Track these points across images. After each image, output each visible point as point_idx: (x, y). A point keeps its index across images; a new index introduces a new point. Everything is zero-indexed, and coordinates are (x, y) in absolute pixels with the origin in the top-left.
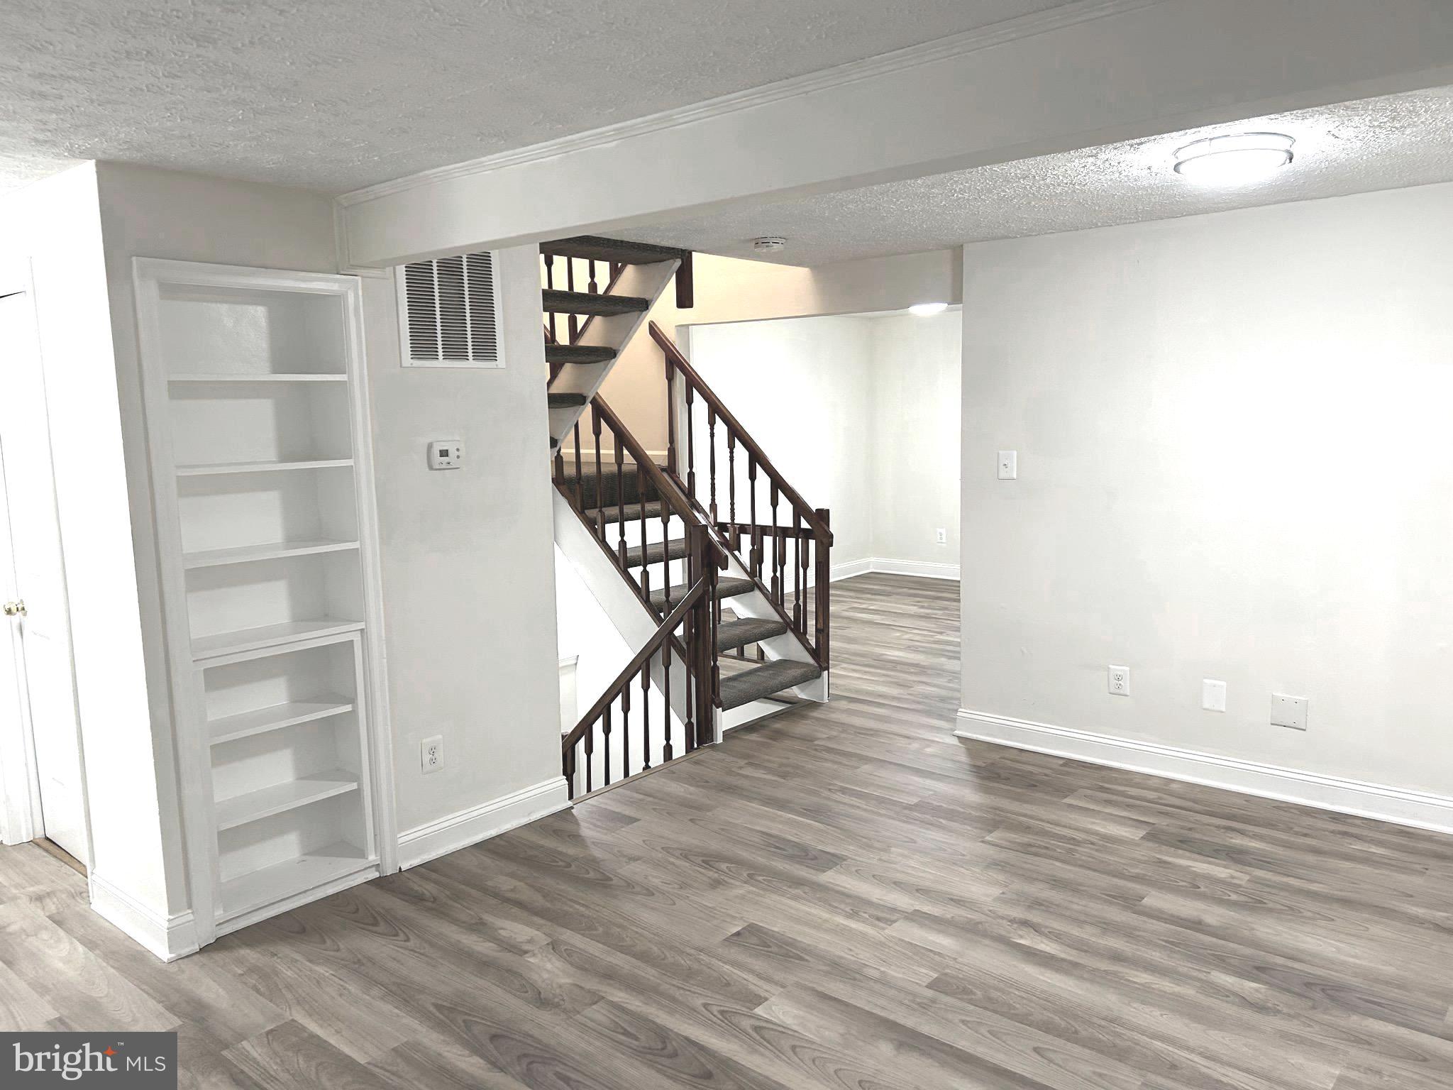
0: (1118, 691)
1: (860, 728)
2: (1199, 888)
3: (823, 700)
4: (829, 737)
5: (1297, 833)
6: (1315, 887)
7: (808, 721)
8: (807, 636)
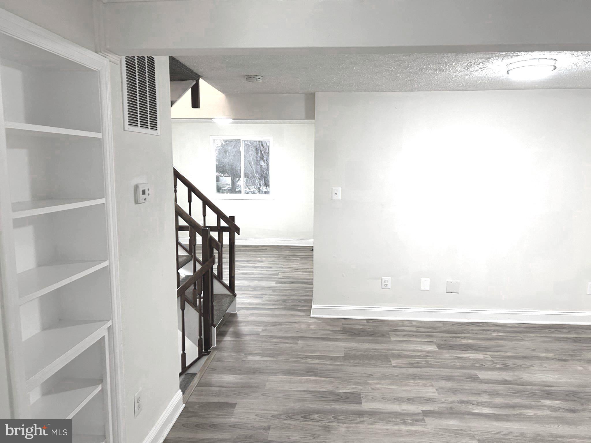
0: (386, 287)
1: (270, 323)
2: (485, 366)
3: (235, 311)
4: (264, 331)
5: (473, 333)
6: (509, 354)
7: (242, 324)
8: (223, 280)
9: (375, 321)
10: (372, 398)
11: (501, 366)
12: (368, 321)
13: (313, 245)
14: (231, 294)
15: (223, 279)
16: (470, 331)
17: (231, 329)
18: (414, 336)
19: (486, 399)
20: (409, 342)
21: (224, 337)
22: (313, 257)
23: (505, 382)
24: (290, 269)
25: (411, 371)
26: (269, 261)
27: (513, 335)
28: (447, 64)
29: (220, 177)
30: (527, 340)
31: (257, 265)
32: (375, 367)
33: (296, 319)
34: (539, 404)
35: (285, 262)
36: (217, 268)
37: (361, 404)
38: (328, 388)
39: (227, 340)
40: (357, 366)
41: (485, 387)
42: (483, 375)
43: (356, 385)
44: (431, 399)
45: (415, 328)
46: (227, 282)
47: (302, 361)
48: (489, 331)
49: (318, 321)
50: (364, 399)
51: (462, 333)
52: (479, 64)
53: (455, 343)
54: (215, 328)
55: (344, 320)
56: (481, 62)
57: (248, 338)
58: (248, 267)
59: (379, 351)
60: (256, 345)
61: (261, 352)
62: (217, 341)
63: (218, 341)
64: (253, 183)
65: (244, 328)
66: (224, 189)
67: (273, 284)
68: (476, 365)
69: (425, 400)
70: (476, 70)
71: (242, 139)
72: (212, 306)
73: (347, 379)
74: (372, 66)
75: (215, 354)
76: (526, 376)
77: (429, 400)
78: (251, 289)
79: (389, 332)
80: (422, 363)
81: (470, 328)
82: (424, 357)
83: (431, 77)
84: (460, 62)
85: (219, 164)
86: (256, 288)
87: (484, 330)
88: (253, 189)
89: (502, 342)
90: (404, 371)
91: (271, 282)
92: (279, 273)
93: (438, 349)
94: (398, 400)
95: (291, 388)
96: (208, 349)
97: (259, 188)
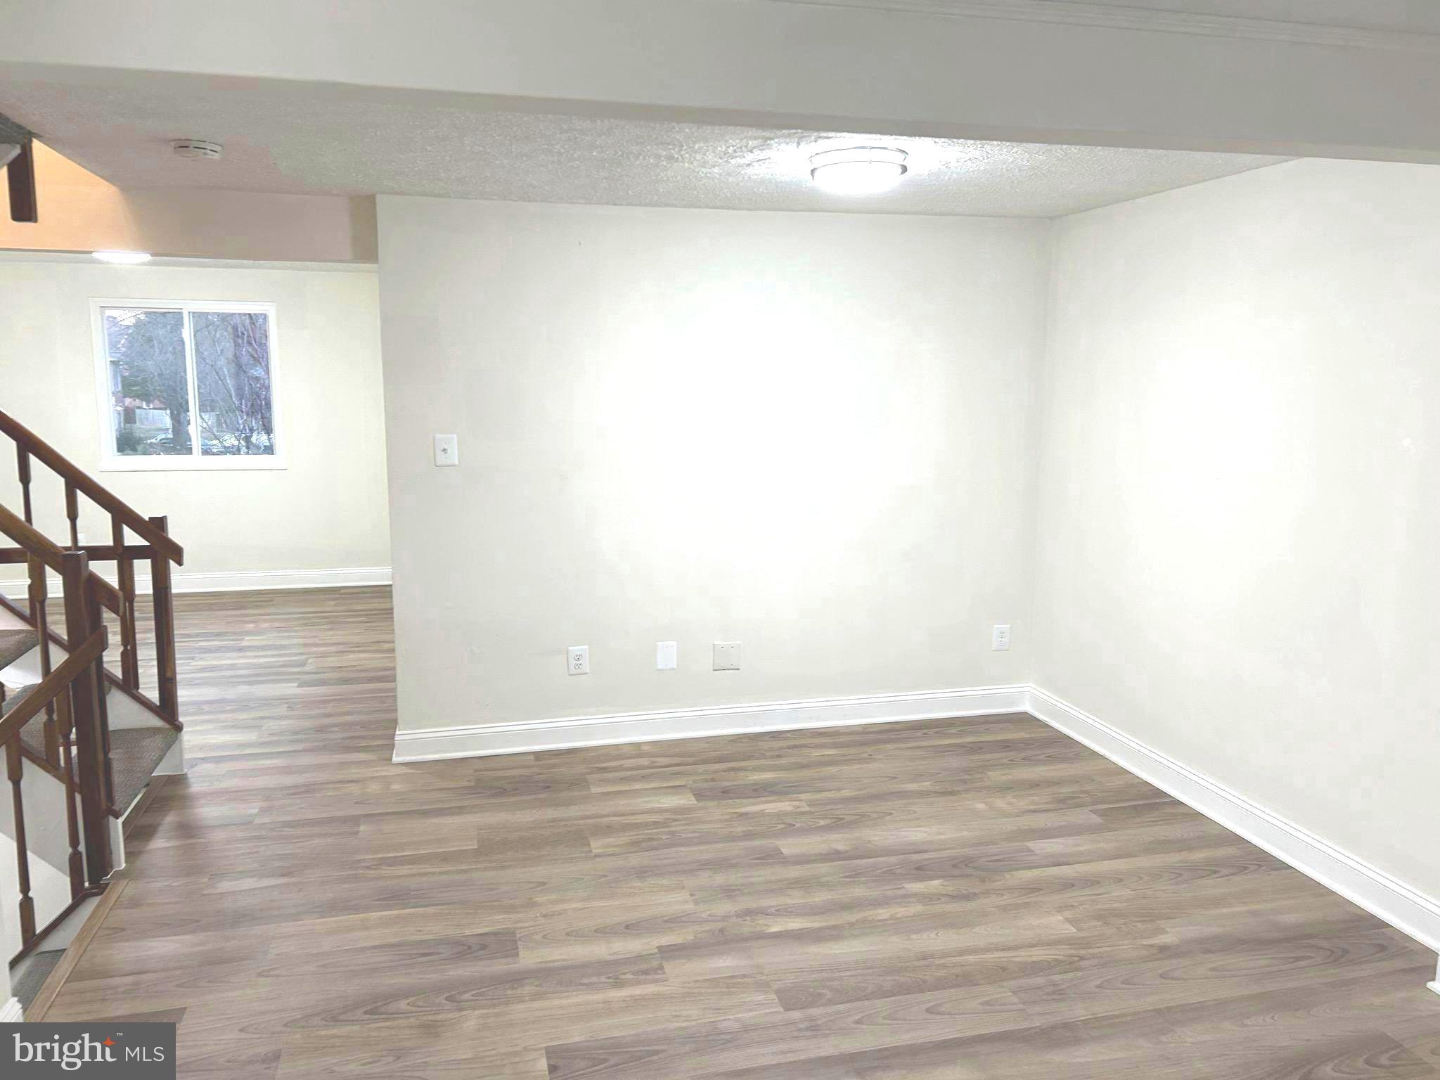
0: (579, 671)
1: (282, 789)
2: (795, 825)
3: (182, 770)
4: (263, 811)
5: (772, 757)
6: (846, 793)
7: (203, 801)
8: (140, 691)
9: (556, 755)
10: (544, 937)
11: (828, 821)
12: (538, 755)
13: (390, 583)
14: (167, 726)
15: (141, 686)
16: (765, 753)
17: (170, 819)
18: (644, 778)
19: (795, 898)
20: (636, 792)
21: (149, 840)
22: (392, 613)
23: (834, 856)
24: (341, 648)
25: (636, 860)
26: (278, 629)
27: (852, 751)
28: (682, 146)
29: (138, 411)
30: (880, 759)
31: (244, 643)
32: (553, 862)
33: (354, 772)
34: (899, 892)
35: (325, 630)
36: (119, 659)
37: (518, 955)
38: (435, 930)
39: (155, 849)
40: (509, 867)
41: (794, 872)
42: (789, 846)
43: (505, 913)
44: (677, 917)
45: (646, 759)
46: (153, 695)
47: (368, 874)
48: (805, 747)
49: (412, 771)
50: (524, 943)
51: (750, 758)
52: (751, 152)
53: (735, 783)
54: (121, 820)
55: (476, 760)
56: (754, 148)
57: (218, 836)
58: (218, 650)
59: (562, 823)
60: (243, 851)
61: (256, 865)
62: (126, 853)
63: (129, 855)
64: (231, 426)
65: (208, 812)
66: (151, 443)
67: (291, 689)
68: (776, 827)
69: (666, 921)
70: (749, 165)
71: (189, 307)
72: (108, 764)
73: (485, 902)
74: (508, 138)
75: (123, 890)
76: (878, 836)
77: (673, 922)
78: (228, 708)
79: (588, 777)
80: (661, 839)
81: (765, 745)
82: (665, 824)
83: (652, 172)
84: (711, 144)
85: (131, 376)
86: (243, 704)
87: (795, 747)
88: (230, 440)
89: (832, 770)
90: (619, 862)
91: (284, 685)
92: (307, 659)
93: (697, 800)
94: (604, 932)
95: (338, 946)
96: (101, 879)
97: (248, 439)
